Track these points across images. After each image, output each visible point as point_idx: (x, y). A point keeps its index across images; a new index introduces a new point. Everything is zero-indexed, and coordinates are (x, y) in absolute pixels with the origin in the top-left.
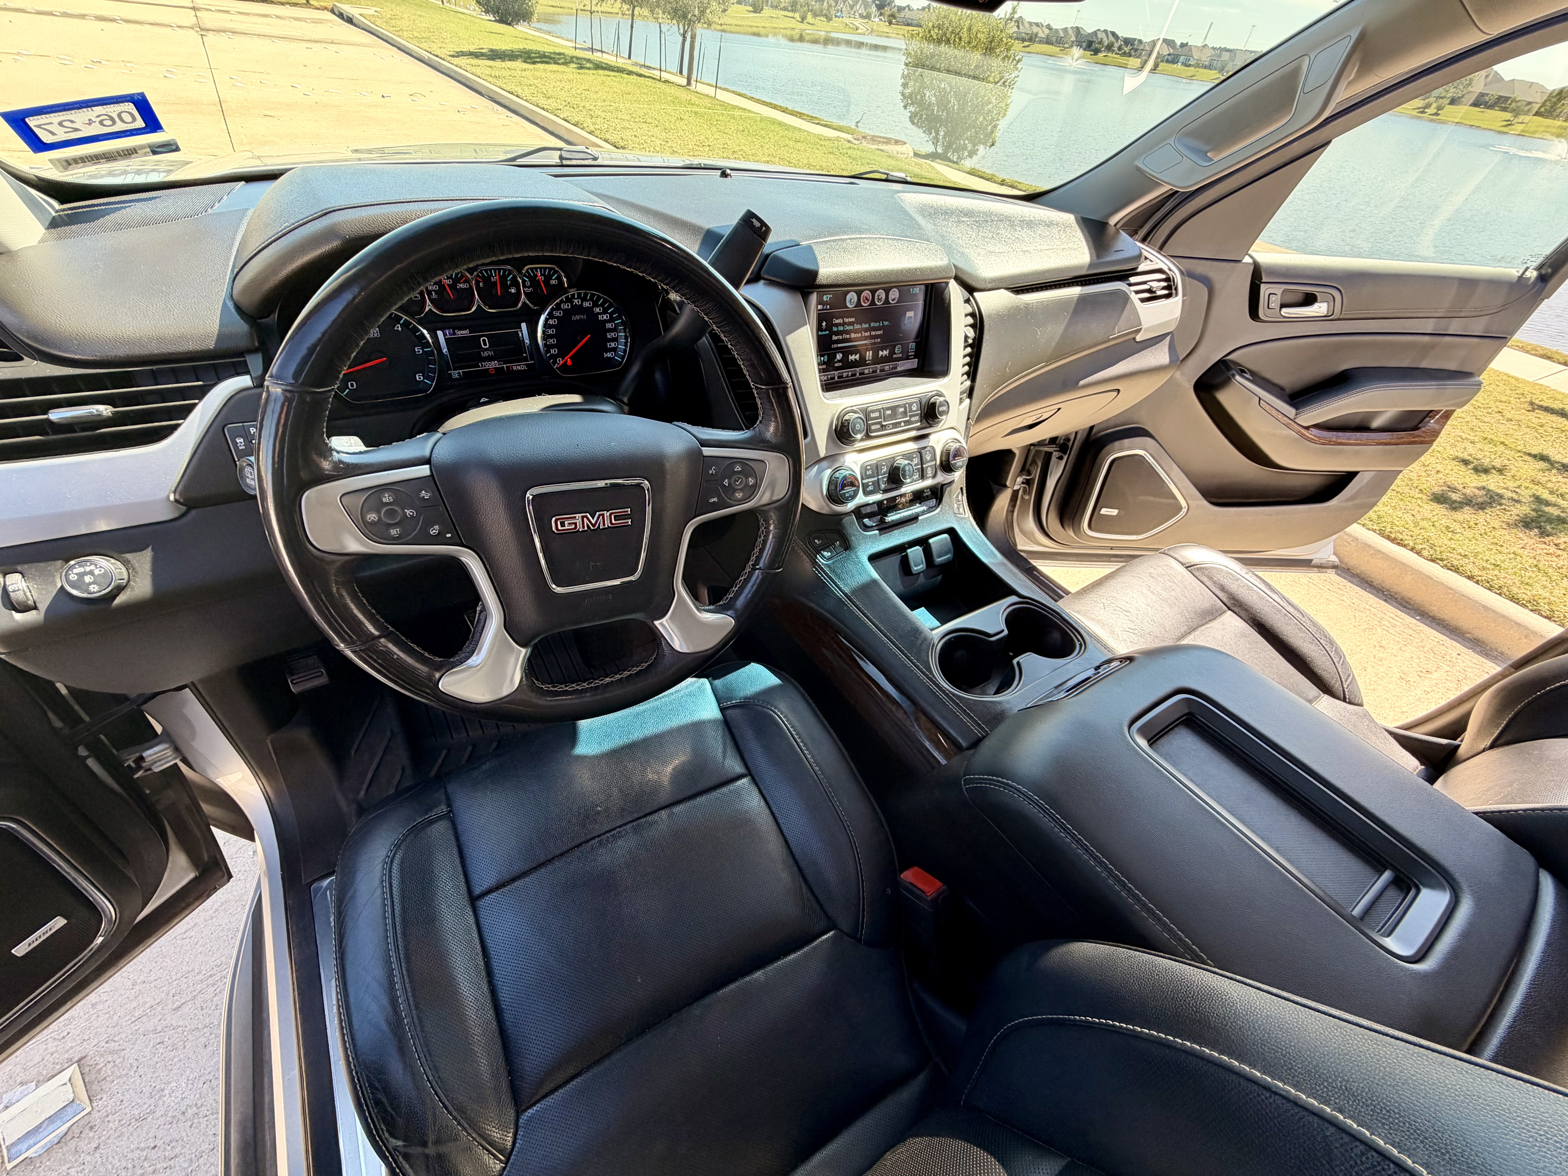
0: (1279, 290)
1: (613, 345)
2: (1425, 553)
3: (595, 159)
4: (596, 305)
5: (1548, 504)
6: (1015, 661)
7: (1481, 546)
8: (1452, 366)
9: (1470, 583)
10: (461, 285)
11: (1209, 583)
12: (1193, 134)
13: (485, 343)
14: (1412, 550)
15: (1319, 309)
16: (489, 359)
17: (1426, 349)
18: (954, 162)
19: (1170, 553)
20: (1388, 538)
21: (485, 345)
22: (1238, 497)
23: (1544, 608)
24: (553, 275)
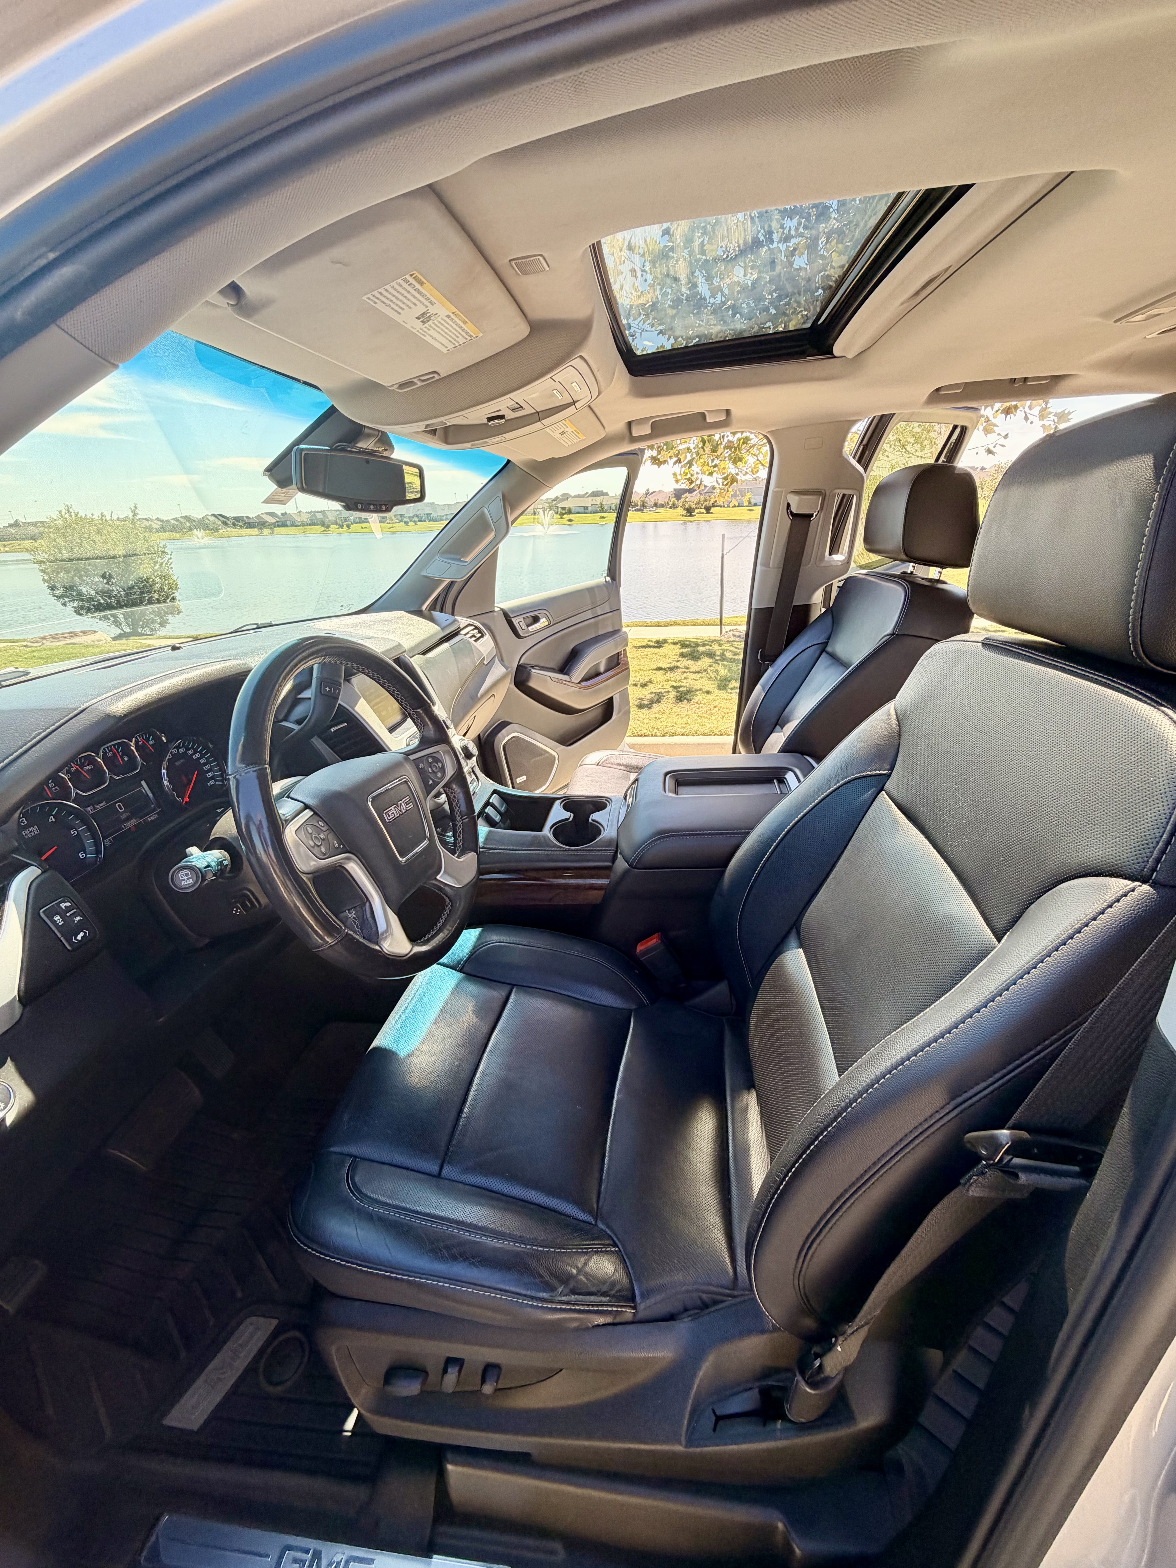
0: (521, 619)
1: (211, 774)
2: (658, 734)
3: (27, 674)
4: (188, 749)
5: (679, 687)
6: (590, 820)
7: (674, 718)
8: (610, 629)
9: (685, 737)
10: (87, 768)
11: (612, 766)
12: (445, 552)
13: (120, 807)
14: (652, 735)
15: (543, 622)
16: (128, 819)
17: (596, 625)
18: (150, 635)
19: (583, 763)
20: (638, 736)
21: (121, 809)
22: (573, 738)
23: (717, 731)
24: (149, 737)
